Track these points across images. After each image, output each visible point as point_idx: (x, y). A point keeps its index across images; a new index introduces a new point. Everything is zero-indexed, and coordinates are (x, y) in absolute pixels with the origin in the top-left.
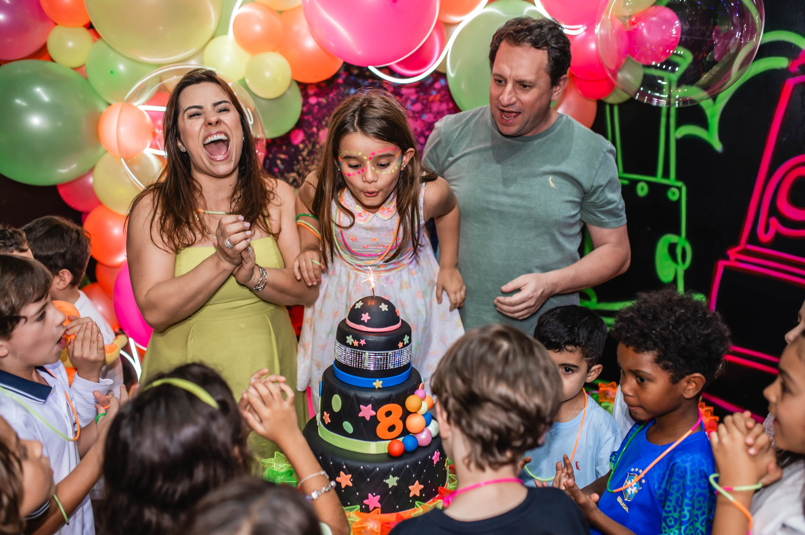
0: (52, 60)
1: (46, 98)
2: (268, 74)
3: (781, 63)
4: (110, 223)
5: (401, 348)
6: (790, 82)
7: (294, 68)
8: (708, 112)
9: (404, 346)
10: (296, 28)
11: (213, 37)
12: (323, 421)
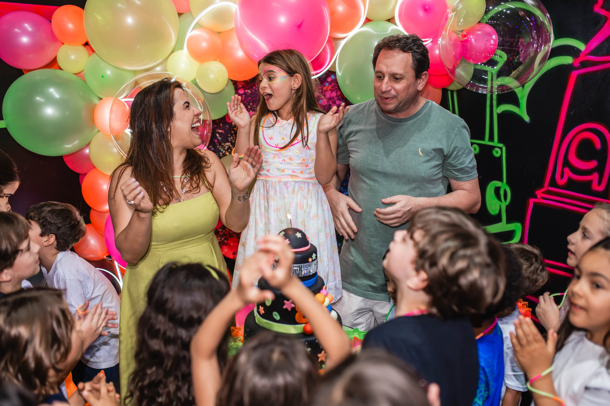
0: (60, 69)
1: (57, 96)
2: (212, 76)
3: (568, 60)
4: (101, 182)
5: (311, 262)
6: (574, 74)
7: (230, 72)
8: (519, 95)
9: (313, 261)
10: (230, 44)
11: (173, 52)
12: (259, 312)
